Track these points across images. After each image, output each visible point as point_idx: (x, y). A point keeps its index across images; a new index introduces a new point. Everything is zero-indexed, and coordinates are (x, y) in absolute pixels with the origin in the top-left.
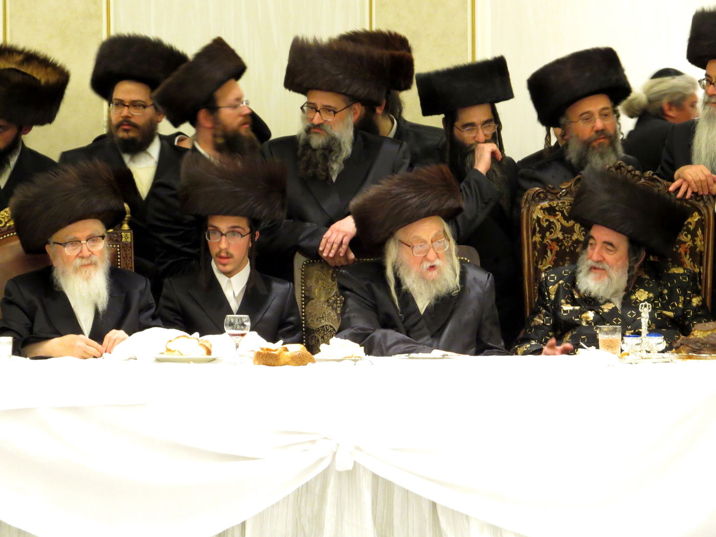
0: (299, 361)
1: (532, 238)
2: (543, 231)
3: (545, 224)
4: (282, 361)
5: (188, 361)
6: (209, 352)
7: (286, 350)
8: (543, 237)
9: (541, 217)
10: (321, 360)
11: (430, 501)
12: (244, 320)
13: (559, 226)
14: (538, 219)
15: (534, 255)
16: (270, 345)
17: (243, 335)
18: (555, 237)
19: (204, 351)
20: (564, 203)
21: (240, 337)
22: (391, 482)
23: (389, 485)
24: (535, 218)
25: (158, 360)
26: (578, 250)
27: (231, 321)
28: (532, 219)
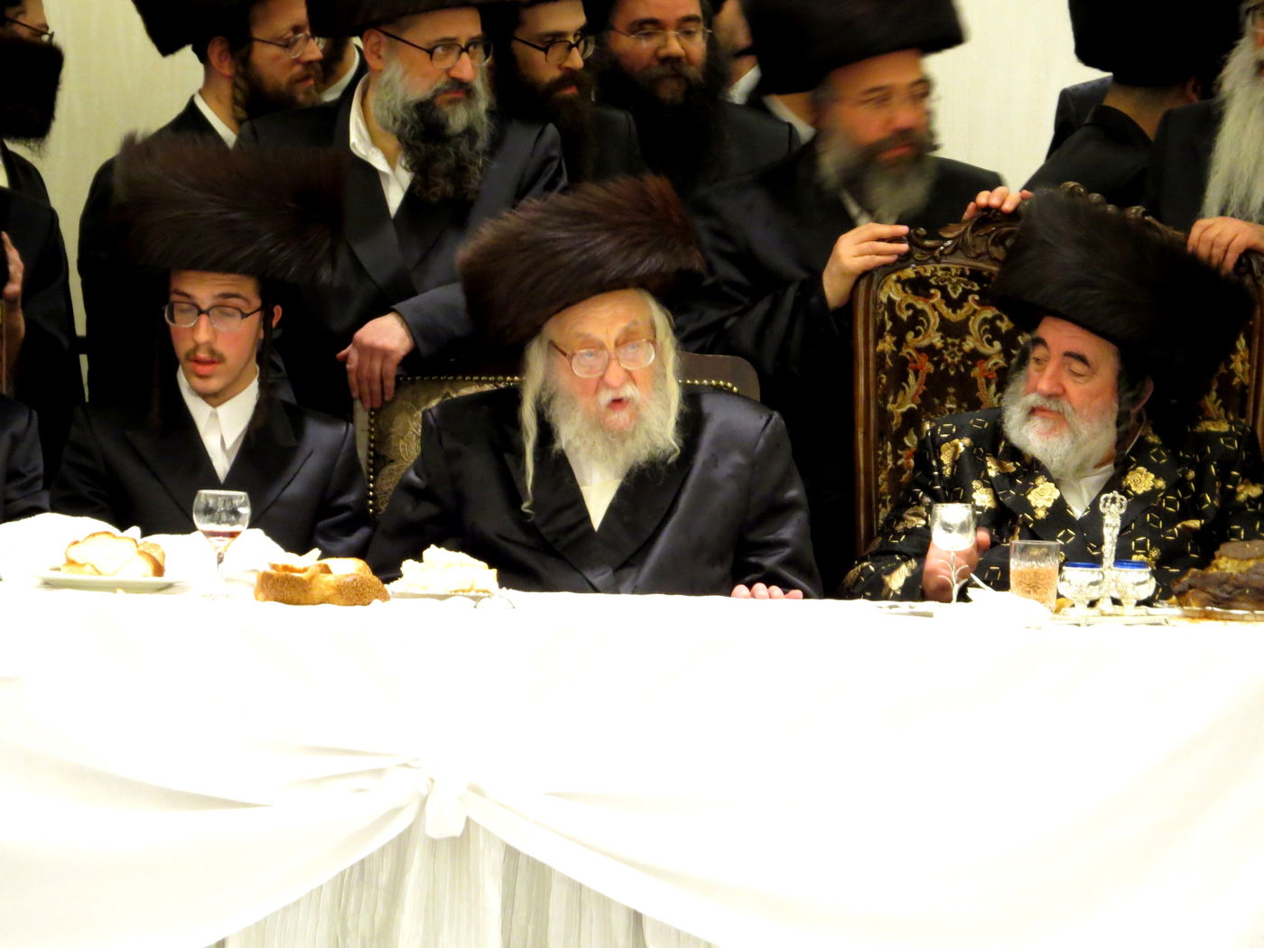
0: (352, 594)
1: (876, 344)
2: (900, 330)
3: (905, 315)
4: (316, 593)
5: (111, 587)
6: (159, 570)
7: (326, 570)
8: (900, 343)
9: (896, 298)
10: (403, 596)
11: (628, 909)
12: (236, 502)
13: (934, 320)
14: (891, 301)
15: (879, 381)
16: (292, 559)
17: (233, 535)
18: (923, 342)
19: (149, 568)
21: (227, 540)
22: (542, 865)
23: (540, 872)
24: (884, 300)
25: (48, 584)
26: (975, 372)
27: (207, 504)
28: (877, 302)
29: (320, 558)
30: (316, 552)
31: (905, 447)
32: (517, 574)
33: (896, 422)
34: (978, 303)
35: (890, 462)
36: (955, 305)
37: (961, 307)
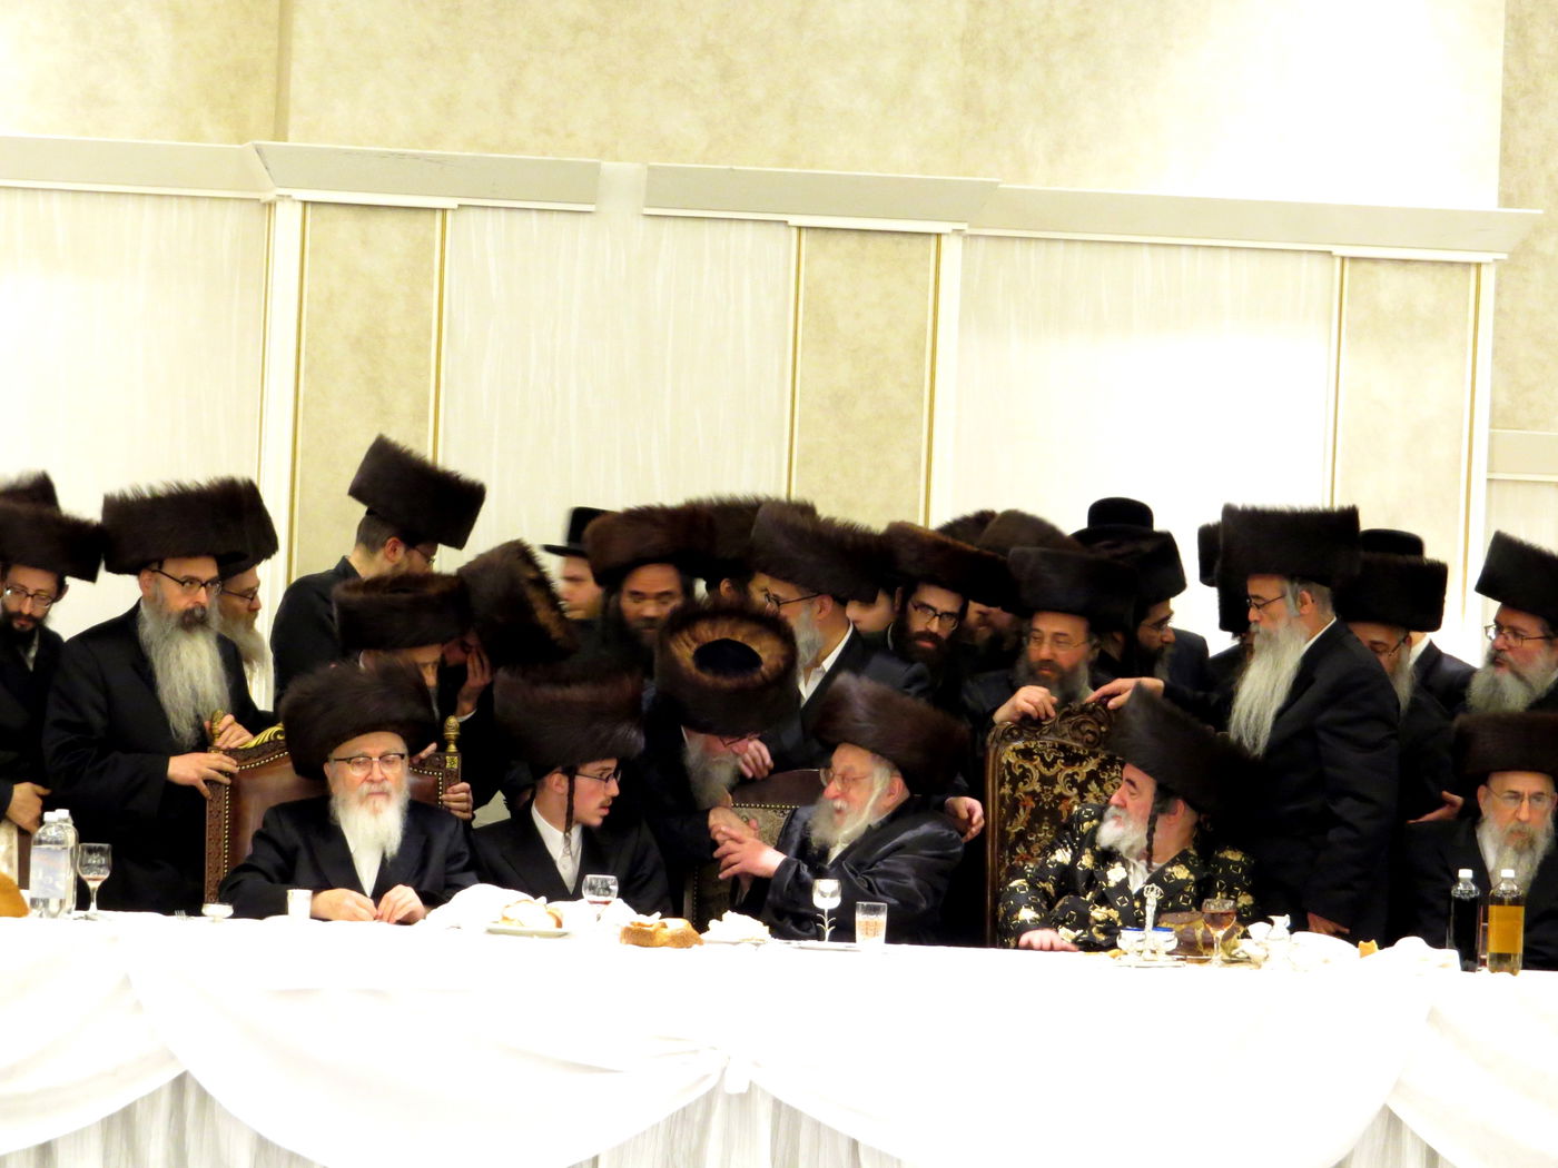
0: (681, 941)
1: (999, 790)
2: (1015, 781)
3: (1018, 772)
4: (658, 940)
5: (531, 934)
6: (559, 924)
7: (664, 926)
8: (1014, 789)
9: (1012, 761)
10: (710, 942)
11: (849, 1138)
12: (609, 882)
13: (1036, 775)
14: (1009, 763)
15: (1000, 813)
16: (643, 918)
17: (607, 903)
18: (1029, 789)
19: (554, 922)
20: (1044, 744)
21: (603, 906)
22: (796, 1111)
23: (795, 1115)
24: (1005, 762)
25: (490, 931)
26: (1061, 807)
27: (591, 883)
28: (1001, 764)
29: (661, 918)
30: (658, 914)
31: (1016, 854)
32: (779, 932)
33: (1012, 837)
34: (1063, 764)
35: (1007, 863)
36: (1049, 765)
37: (1053, 767)
